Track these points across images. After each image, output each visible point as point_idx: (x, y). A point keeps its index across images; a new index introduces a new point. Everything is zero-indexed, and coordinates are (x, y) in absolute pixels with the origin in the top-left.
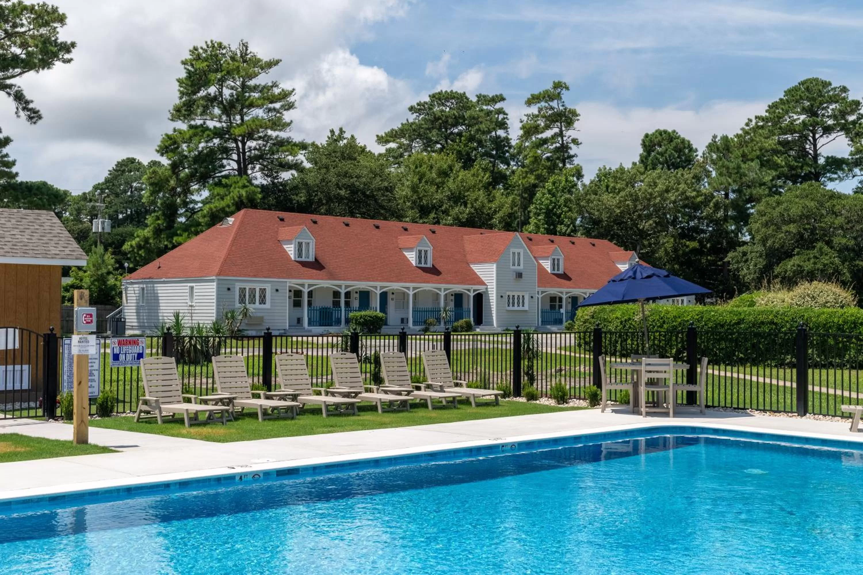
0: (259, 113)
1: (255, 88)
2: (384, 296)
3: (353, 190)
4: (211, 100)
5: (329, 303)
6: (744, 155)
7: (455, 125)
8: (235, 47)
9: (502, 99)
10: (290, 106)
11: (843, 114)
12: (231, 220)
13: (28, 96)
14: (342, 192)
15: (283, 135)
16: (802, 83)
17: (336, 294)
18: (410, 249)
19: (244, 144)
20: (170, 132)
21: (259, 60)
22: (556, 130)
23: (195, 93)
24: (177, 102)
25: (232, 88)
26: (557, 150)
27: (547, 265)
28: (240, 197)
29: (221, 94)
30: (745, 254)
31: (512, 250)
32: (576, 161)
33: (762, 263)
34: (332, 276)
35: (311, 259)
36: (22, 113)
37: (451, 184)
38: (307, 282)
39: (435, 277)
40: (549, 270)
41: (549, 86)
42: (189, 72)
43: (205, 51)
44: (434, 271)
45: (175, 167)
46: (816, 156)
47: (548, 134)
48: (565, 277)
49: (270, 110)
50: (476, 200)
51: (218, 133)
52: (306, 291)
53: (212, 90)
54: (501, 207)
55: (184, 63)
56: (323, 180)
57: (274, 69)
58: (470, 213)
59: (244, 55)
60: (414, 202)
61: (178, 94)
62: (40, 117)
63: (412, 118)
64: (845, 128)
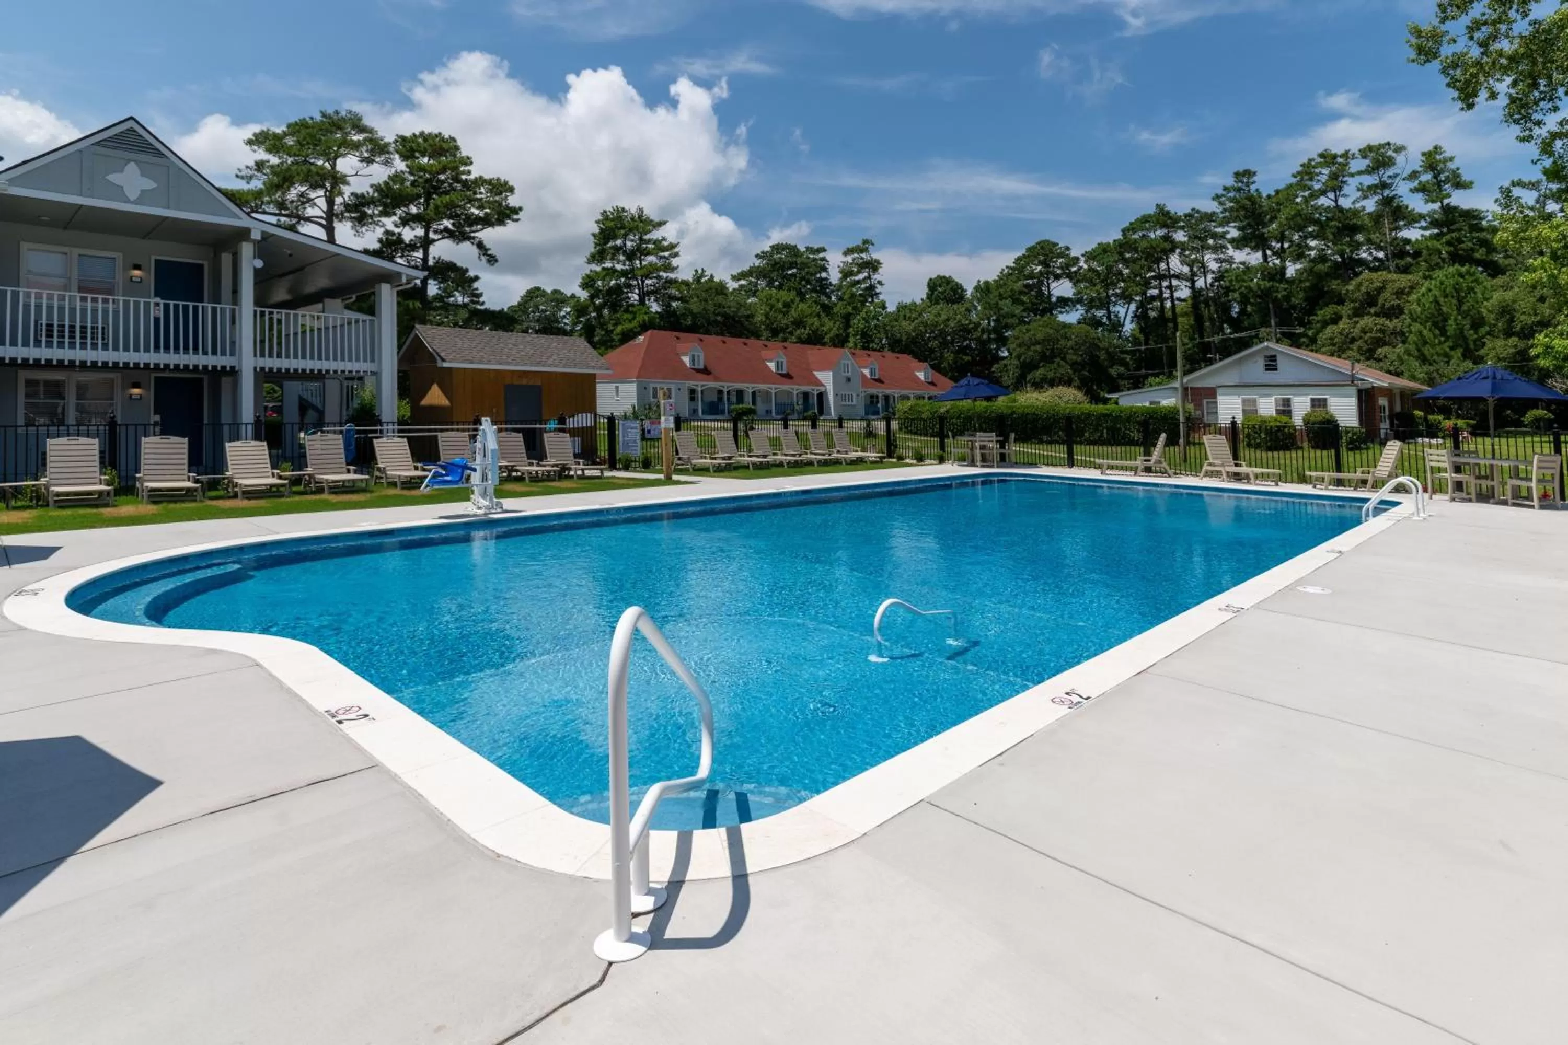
0: (652, 259)
1: (649, 241)
2: (754, 393)
3: (725, 315)
4: (617, 249)
5: (714, 398)
6: (1000, 295)
7: (789, 268)
8: (634, 211)
9: (824, 250)
10: (676, 255)
11: (1068, 266)
12: (641, 338)
13: (488, 246)
14: (719, 318)
15: (672, 276)
16: (1039, 243)
17: (720, 392)
18: (771, 361)
19: (643, 282)
20: (588, 272)
21: (652, 221)
22: (866, 274)
23: (605, 244)
24: (593, 250)
25: (632, 241)
26: (867, 289)
27: (867, 372)
28: (644, 321)
29: (625, 245)
30: (1005, 366)
31: (843, 362)
32: (881, 297)
33: (1018, 372)
34: (717, 379)
35: (702, 366)
36: (483, 258)
37: (793, 313)
38: (700, 383)
39: (790, 381)
40: (868, 376)
41: (860, 243)
42: (601, 229)
43: (612, 214)
44: (788, 376)
45: (592, 297)
46: (1050, 295)
47: (861, 277)
48: (879, 381)
49: (661, 257)
50: (812, 324)
51: (624, 273)
52: (699, 389)
53: (619, 242)
54: (831, 330)
55: (597, 222)
56: (704, 309)
57: (663, 227)
58: (809, 334)
59: (640, 217)
60: (767, 326)
61: (593, 245)
62: (496, 261)
63: (757, 262)
64: (1070, 276)
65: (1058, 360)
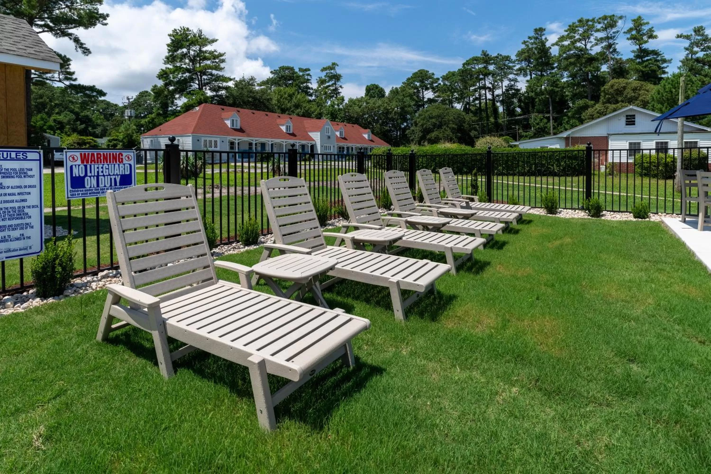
0: (207, 62)
1: (206, 52)
2: (272, 145)
3: (254, 98)
4: (184, 56)
5: (247, 148)
6: (403, 95)
7: (289, 80)
8: (195, 31)
9: (309, 70)
10: (223, 61)
11: (432, 83)
12: (197, 108)
13: (82, 41)
14: (250, 99)
15: (220, 73)
16: (419, 71)
17: (251, 144)
18: (283, 125)
19: (201, 77)
20: (164, 69)
21: (208, 39)
22: (333, 82)
23: (176, 51)
24: (167, 55)
25: (194, 51)
26: (334, 90)
27: (338, 134)
28: (200, 99)
29: (189, 52)
30: (413, 131)
31: (326, 127)
32: (341, 94)
33: (421, 134)
34: (249, 136)
35: (238, 127)
36: (79, 49)
37: (294, 100)
38: (237, 138)
39: (295, 138)
40: (339, 136)
41: (330, 64)
42: (172, 40)
43: (181, 31)
44: (293, 135)
45: (166, 85)
46: (423, 98)
47: (330, 83)
48: (345, 139)
49: (213, 62)
50: (305, 107)
51: (188, 70)
52: (237, 142)
53: (185, 50)
54: (315, 110)
55: (170, 35)
56: (240, 94)
57: (215, 43)
58: (303, 112)
59: (200, 36)
60: (279, 107)
61: (167, 51)
62: (90, 53)
63: (271, 76)
64: (433, 89)
65: (445, 127)
